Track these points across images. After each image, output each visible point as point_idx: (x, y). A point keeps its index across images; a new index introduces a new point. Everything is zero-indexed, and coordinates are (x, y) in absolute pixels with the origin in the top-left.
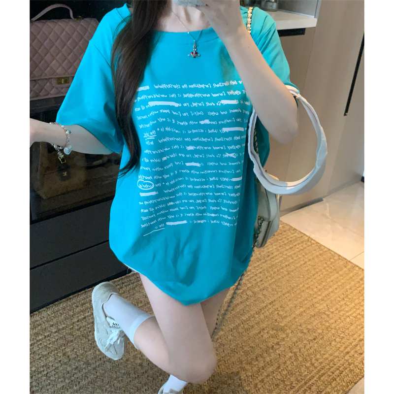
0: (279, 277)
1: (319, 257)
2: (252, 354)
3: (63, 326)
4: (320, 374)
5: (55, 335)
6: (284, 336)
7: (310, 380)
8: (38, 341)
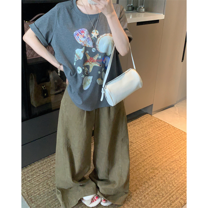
0: (153, 144)
1: (174, 134)
3: (46, 171)
4: (177, 190)
5: (42, 175)
6: (158, 172)
7: (172, 192)
8: (33, 178)
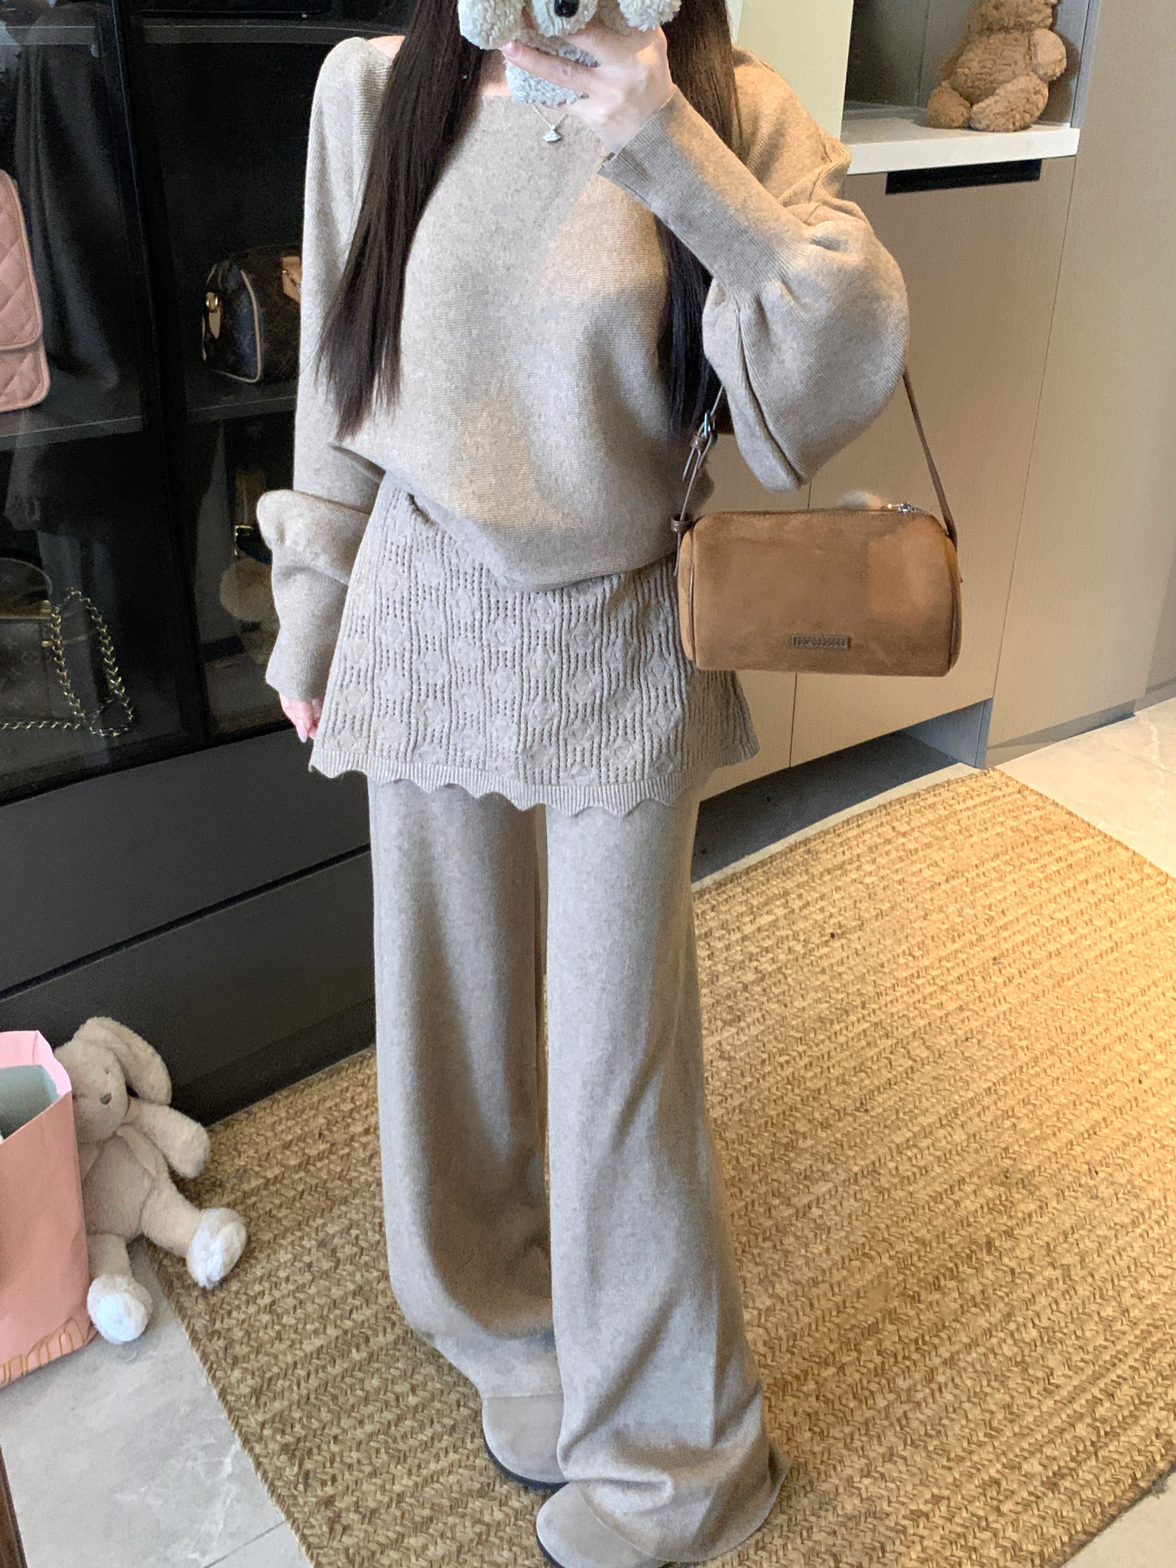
0: (1023, 996)
2: (920, 1265)
3: (322, 1147)
4: (1147, 1344)
